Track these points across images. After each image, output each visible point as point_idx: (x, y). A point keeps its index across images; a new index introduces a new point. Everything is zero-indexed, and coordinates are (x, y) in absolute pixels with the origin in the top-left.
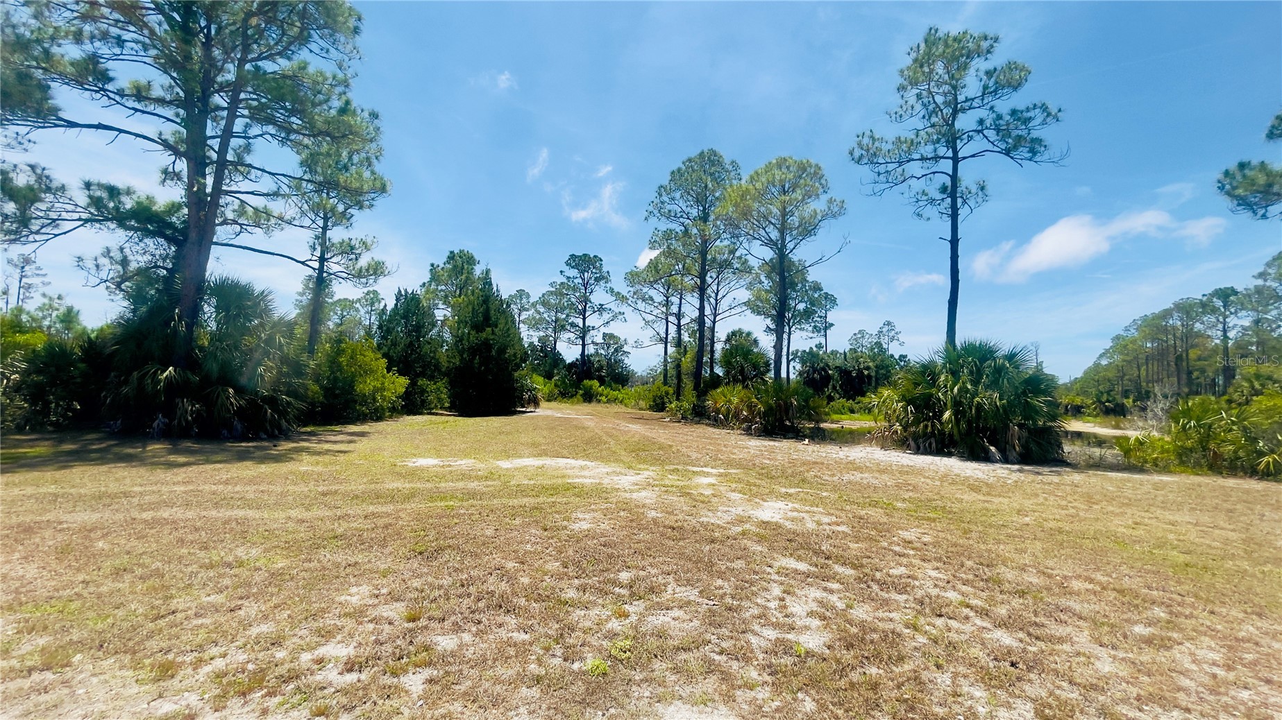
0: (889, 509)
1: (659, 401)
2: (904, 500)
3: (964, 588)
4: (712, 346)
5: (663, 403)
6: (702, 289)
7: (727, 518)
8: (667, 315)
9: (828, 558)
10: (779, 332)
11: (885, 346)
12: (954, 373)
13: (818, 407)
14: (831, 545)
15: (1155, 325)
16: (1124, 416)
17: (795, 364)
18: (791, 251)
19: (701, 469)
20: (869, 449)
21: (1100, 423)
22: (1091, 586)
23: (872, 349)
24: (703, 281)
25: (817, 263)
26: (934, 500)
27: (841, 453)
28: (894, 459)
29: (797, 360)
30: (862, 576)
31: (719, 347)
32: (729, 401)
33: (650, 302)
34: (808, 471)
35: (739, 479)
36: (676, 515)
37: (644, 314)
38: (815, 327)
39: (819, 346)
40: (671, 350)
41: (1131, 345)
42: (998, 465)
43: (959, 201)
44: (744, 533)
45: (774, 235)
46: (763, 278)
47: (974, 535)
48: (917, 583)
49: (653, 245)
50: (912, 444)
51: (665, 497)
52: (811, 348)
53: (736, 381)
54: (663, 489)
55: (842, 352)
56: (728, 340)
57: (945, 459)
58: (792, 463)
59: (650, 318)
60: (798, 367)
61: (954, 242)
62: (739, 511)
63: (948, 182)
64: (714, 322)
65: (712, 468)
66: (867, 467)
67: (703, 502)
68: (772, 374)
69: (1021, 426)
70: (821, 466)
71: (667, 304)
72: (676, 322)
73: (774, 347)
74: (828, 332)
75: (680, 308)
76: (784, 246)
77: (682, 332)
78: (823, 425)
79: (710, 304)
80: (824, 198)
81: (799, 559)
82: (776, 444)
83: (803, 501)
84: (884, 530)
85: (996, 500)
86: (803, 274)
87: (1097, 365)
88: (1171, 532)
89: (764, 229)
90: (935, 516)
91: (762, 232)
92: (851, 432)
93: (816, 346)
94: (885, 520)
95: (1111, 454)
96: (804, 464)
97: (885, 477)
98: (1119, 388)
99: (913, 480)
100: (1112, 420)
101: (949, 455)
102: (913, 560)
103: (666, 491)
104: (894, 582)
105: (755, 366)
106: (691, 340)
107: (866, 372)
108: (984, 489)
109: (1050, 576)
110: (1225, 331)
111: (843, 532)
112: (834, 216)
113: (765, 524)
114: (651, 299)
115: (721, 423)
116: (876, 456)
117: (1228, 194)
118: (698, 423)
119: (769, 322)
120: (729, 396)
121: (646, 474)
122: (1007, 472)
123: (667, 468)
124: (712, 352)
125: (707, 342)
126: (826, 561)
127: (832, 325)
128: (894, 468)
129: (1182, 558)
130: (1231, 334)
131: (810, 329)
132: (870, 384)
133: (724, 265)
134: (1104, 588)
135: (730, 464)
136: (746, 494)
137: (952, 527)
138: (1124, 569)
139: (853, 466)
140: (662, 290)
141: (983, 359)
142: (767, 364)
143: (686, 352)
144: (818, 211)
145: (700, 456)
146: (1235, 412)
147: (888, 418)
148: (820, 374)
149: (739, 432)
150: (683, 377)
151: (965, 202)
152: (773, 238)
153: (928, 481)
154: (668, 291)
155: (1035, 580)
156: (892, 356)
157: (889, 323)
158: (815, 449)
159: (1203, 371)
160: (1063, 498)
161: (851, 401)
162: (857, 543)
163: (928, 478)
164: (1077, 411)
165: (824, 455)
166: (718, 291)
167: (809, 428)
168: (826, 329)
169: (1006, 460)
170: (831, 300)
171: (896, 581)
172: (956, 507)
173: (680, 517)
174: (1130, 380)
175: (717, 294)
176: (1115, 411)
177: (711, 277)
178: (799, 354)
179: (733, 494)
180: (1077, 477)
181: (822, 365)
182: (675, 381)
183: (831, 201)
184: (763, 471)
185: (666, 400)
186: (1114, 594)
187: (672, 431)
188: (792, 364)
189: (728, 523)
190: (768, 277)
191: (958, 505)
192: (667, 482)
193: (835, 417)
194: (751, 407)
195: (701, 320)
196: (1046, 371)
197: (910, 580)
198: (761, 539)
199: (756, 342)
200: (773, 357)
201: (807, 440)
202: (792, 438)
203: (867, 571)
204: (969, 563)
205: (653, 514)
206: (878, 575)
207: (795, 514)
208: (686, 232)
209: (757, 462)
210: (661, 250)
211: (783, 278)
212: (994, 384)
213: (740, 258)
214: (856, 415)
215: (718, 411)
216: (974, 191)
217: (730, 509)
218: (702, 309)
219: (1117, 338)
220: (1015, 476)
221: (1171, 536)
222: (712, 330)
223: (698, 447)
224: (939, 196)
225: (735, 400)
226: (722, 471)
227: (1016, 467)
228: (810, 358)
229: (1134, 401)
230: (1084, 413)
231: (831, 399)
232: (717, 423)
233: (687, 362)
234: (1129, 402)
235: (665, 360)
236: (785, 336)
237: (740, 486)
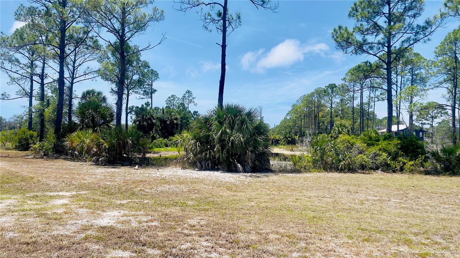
0: (183, 206)
1: (24, 142)
2: (192, 199)
3: (221, 250)
4: (70, 101)
5: (28, 144)
6: (62, 58)
7: (74, 228)
8: (32, 75)
9: (144, 245)
10: (120, 94)
11: (186, 106)
12: (221, 123)
13: (145, 144)
14: (146, 236)
15: (308, 100)
16: (295, 145)
17: (132, 115)
18: (129, 39)
19: (57, 193)
20: (174, 169)
21: (285, 149)
22: (277, 236)
23: (179, 107)
24: (63, 51)
25: (145, 49)
26: (209, 198)
27: (158, 173)
28: (188, 174)
29: (133, 113)
30: (164, 253)
31: (76, 103)
32: (83, 141)
33: (16, 63)
34: (136, 187)
35: (87, 198)
36: (31, 233)
37: (10, 73)
38: (145, 91)
39: (147, 104)
40: (36, 102)
41: (299, 109)
42: (241, 174)
43: (227, 22)
44: (86, 238)
45: (117, 26)
46: (110, 56)
47: (228, 216)
48: (196, 252)
49: (18, 17)
50: (199, 164)
51: (23, 220)
52: (143, 105)
53: (88, 127)
54: (22, 213)
55: (161, 108)
56: (84, 97)
57: (216, 172)
58: (126, 182)
59: (16, 76)
60: (134, 117)
61: (224, 47)
62: (84, 222)
63: (222, 11)
64: (72, 83)
65: (67, 192)
66: (173, 181)
67: (56, 219)
68: (114, 122)
69: (252, 152)
70: (144, 183)
71: (32, 65)
72: (40, 81)
73: (117, 104)
74: (153, 95)
75: (43, 70)
76: (123, 34)
77: (45, 89)
78: (148, 155)
79: (69, 69)
80: (150, 6)
81: (125, 249)
82: (116, 170)
83: (131, 208)
84: (179, 220)
85: (239, 194)
86: (137, 56)
87: (285, 119)
88: (309, 201)
89: (110, 20)
90: (208, 207)
91: (108, 22)
92: (166, 159)
93: (145, 104)
94: (180, 214)
95: (289, 164)
96: (134, 182)
97: (182, 186)
98: (293, 131)
99: (197, 186)
100: (290, 147)
101: (218, 170)
102: (194, 237)
103: (25, 215)
104: (183, 254)
105: (103, 117)
106: (54, 95)
107: (175, 122)
108: (234, 188)
109: (261, 234)
110: (331, 104)
111: (155, 226)
112: (157, 20)
113: (103, 228)
114: (17, 61)
115: (77, 157)
116: (179, 173)
117: (335, 40)
118: (56, 158)
119: (114, 86)
120: (82, 138)
121: (8, 202)
122: (245, 177)
123: (27, 195)
124: (70, 105)
125: (66, 97)
126: (143, 248)
127: (155, 91)
128: (188, 180)
129: (312, 214)
130: (333, 106)
131: (142, 92)
132: (177, 129)
133: (79, 42)
134: (282, 236)
135: (81, 187)
136: (90, 208)
137: (217, 213)
138: (291, 224)
139: (165, 181)
140: (27, 55)
141: (235, 116)
142: (111, 115)
143: (48, 104)
144: (147, 14)
145: (57, 183)
146: (333, 142)
147: (186, 150)
148: (147, 122)
149: (90, 163)
150: (46, 123)
151: (230, 23)
152: (116, 28)
153: (206, 186)
154: (33, 55)
155: (254, 238)
156: (190, 112)
157: (189, 92)
158: (142, 171)
159: (323, 123)
160: (269, 189)
161: (166, 139)
162: (163, 232)
163: (206, 184)
164: (276, 142)
165: (148, 175)
166: (75, 60)
167: (139, 158)
168: (151, 93)
169: (245, 171)
170: (155, 74)
171: (184, 252)
172: (219, 201)
173: (35, 234)
174: (298, 127)
175: (74, 62)
176: (291, 142)
177: (69, 49)
178: (134, 109)
179: (81, 210)
180: (273, 177)
181: (149, 116)
182: (39, 127)
183: (155, 10)
184: (106, 190)
185: (31, 141)
186: (287, 238)
187: (35, 166)
188: (129, 115)
189: (75, 232)
190: (113, 55)
191: (221, 199)
192: (26, 207)
193: (156, 150)
194: (99, 146)
195: (61, 80)
196: (265, 122)
197: (192, 250)
198: (98, 240)
199: (104, 99)
200: (116, 111)
201: (137, 166)
202: (127, 165)
203: (168, 249)
204: (224, 234)
205: (11, 234)
206: (174, 251)
207: (125, 218)
208: (48, 13)
209: (102, 184)
210: (27, 23)
211: (122, 54)
212: (240, 130)
213: (92, 38)
214: (169, 148)
215: (74, 149)
216: (234, 18)
217: (77, 221)
218: (61, 73)
219: (294, 105)
220: (249, 179)
221: (309, 204)
222: (71, 89)
223: (56, 177)
224: (217, 18)
225: (88, 141)
226: (74, 193)
227: (250, 174)
228: (140, 112)
229: (299, 137)
230: (279, 143)
231: (154, 138)
232: (74, 158)
233: (49, 112)
234: (297, 138)
235: (30, 110)
236: (124, 96)
237: (87, 203)
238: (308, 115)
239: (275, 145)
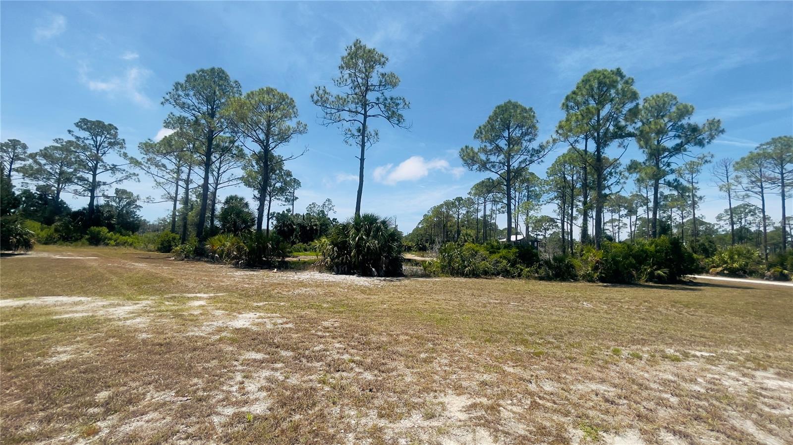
0: (319, 308)
1: (166, 244)
2: (328, 302)
3: (352, 351)
4: (213, 206)
5: (170, 246)
6: (208, 165)
7: (209, 330)
8: (178, 179)
9: (277, 347)
10: (262, 200)
11: (326, 213)
12: (358, 230)
13: (285, 248)
14: (280, 338)
15: (437, 211)
16: (426, 251)
17: (273, 221)
18: (273, 149)
19: (195, 295)
20: (312, 273)
21: (417, 255)
22: (407, 338)
23: (319, 214)
24: (209, 159)
25: (288, 159)
26: (344, 300)
27: (296, 276)
28: (325, 278)
29: (274, 218)
30: (297, 355)
31: (219, 207)
32: (224, 245)
33: (162, 168)
34: (273, 290)
35: (224, 300)
36: (166, 334)
37: (156, 178)
38: (286, 198)
39: (288, 210)
40: (179, 206)
41: (429, 219)
42: (375, 278)
43: (366, 138)
44: (220, 340)
45: (262, 136)
46: (254, 163)
47: (361, 318)
48: (328, 353)
49: (167, 125)
50: (335, 268)
51: (159, 320)
52: (284, 211)
53: (229, 231)
54: (158, 314)
55: (302, 214)
56: (227, 201)
57: (351, 276)
58: (264, 285)
59: (162, 180)
60: (275, 222)
61: (362, 160)
62: (220, 323)
63: (361, 128)
64: (216, 189)
65: (205, 293)
66: (310, 284)
67: (191, 320)
68: (255, 227)
69: (386, 257)
70: (282, 286)
71: (178, 171)
72: (185, 186)
73: (258, 209)
74: (295, 202)
75: (189, 176)
76: (268, 145)
77: (190, 193)
78: (287, 259)
79: (213, 175)
80: (295, 120)
81: (259, 351)
82: (255, 273)
83: (268, 311)
84: (313, 322)
85: (372, 297)
86: (281, 165)
87: (417, 227)
88: (437, 304)
89: (255, 131)
90: (343, 310)
91: (254, 133)
92: (305, 262)
93: (287, 210)
94: (316, 316)
95: (419, 269)
96: (271, 285)
97: (319, 289)
98: (424, 239)
99: (333, 290)
100: (421, 253)
101: (353, 274)
102: (328, 339)
103: (161, 316)
104: (315, 356)
105: (245, 221)
106: (198, 200)
107: (315, 228)
108: (368, 292)
109: (391, 336)
110: (458, 215)
111: (290, 328)
112: (300, 133)
113: (238, 330)
114: (164, 166)
115: (217, 260)
116: (316, 277)
117: (462, 158)
118: (199, 260)
119: (256, 193)
120: (223, 241)
121: (145, 303)
122: (379, 281)
123: (165, 296)
124: (213, 210)
125: (209, 202)
126: (276, 350)
127: (297, 198)
128: (325, 283)
129: (440, 316)
130: (460, 217)
131: (284, 199)
132: (316, 234)
133: (225, 150)
134: (412, 338)
135: (219, 289)
136: (227, 310)
137: (351, 315)
138: (420, 326)
139: (302, 284)
140: (174, 160)
141: (371, 224)
142: (253, 220)
143: (192, 209)
144: (291, 127)
145: (196, 285)
146: (459, 249)
147: (324, 254)
148: (288, 227)
149: (229, 266)
150: (189, 226)
151: (368, 140)
152: (261, 138)
153: (341, 290)
154: (179, 162)
155: (385, 339)
156: (329, 219)
157: (329, 200)
158: (280, 275)
159: (451, 232)
160: (400, 293)
161: (305, 244)
162: (297, 334)
163: (342, 288)
164: (409, 249)
165: (285, 278)
166: (220, 167)
167: (278, 262)
168: (293, 200)
169: (379, 276)
170: (297, 183)
171: (317, 354)
172: (353, 303)
173: (169, 335)
174: (428, 235)
175: (219, 170)
176: (422, 249)
177: (215, 157)
178: (275, 215)
179: (218, 311)
180: (406, 282)
181: (289, 222)
182: (182, 230)
183: (299, 123)
184: (243, 293)
185: (173, 244)
186: (416, 339)
187: (175, 267)
188: (271, 221)
189: (209, 334)
190: (257, 163)
191: (355, 302)
192: (163, 308)
193: (295, 254)
194: (239, 249)
195: (205, 186)
196: (399, 230)
197: (325, 352)
198: (233, 341)
199: (247, 205)
200: (257, 216)
201: (276, 269)
202: (266, 269)
203: (301, 351)
204: (356, 335)
205: (144, 336)
206: (307, 352)
207: (260, 320)
208: (197, 122)
209: (239, 286)
210: (176, 131)
211: (265, 163)
212: (375, 237)
213: (237, 147)
214: (308, 253)
215: (214, 252)
216: (373, 135)
217: (213, 323)
218: (206, 179)
219: (425, 215)
220: (382, 283)
221: (437, 306)
222: (214, 194)
223: (195, 278)
224: (356, 134)
225: (228, 244)
226: (212, 295)
227: (383, 278)
228: (282, 218)
229: (429, 244)
230: (411, 250)
231: (294, 243)
232: (213, 260)
233: (192, 216)
234: (427, 245)
235: (174, 214)
236: (266, 203)
237: (224, 305)
238: (438, 225)
239: (408, 251)
